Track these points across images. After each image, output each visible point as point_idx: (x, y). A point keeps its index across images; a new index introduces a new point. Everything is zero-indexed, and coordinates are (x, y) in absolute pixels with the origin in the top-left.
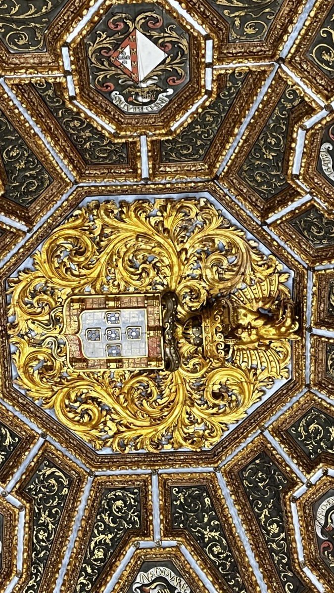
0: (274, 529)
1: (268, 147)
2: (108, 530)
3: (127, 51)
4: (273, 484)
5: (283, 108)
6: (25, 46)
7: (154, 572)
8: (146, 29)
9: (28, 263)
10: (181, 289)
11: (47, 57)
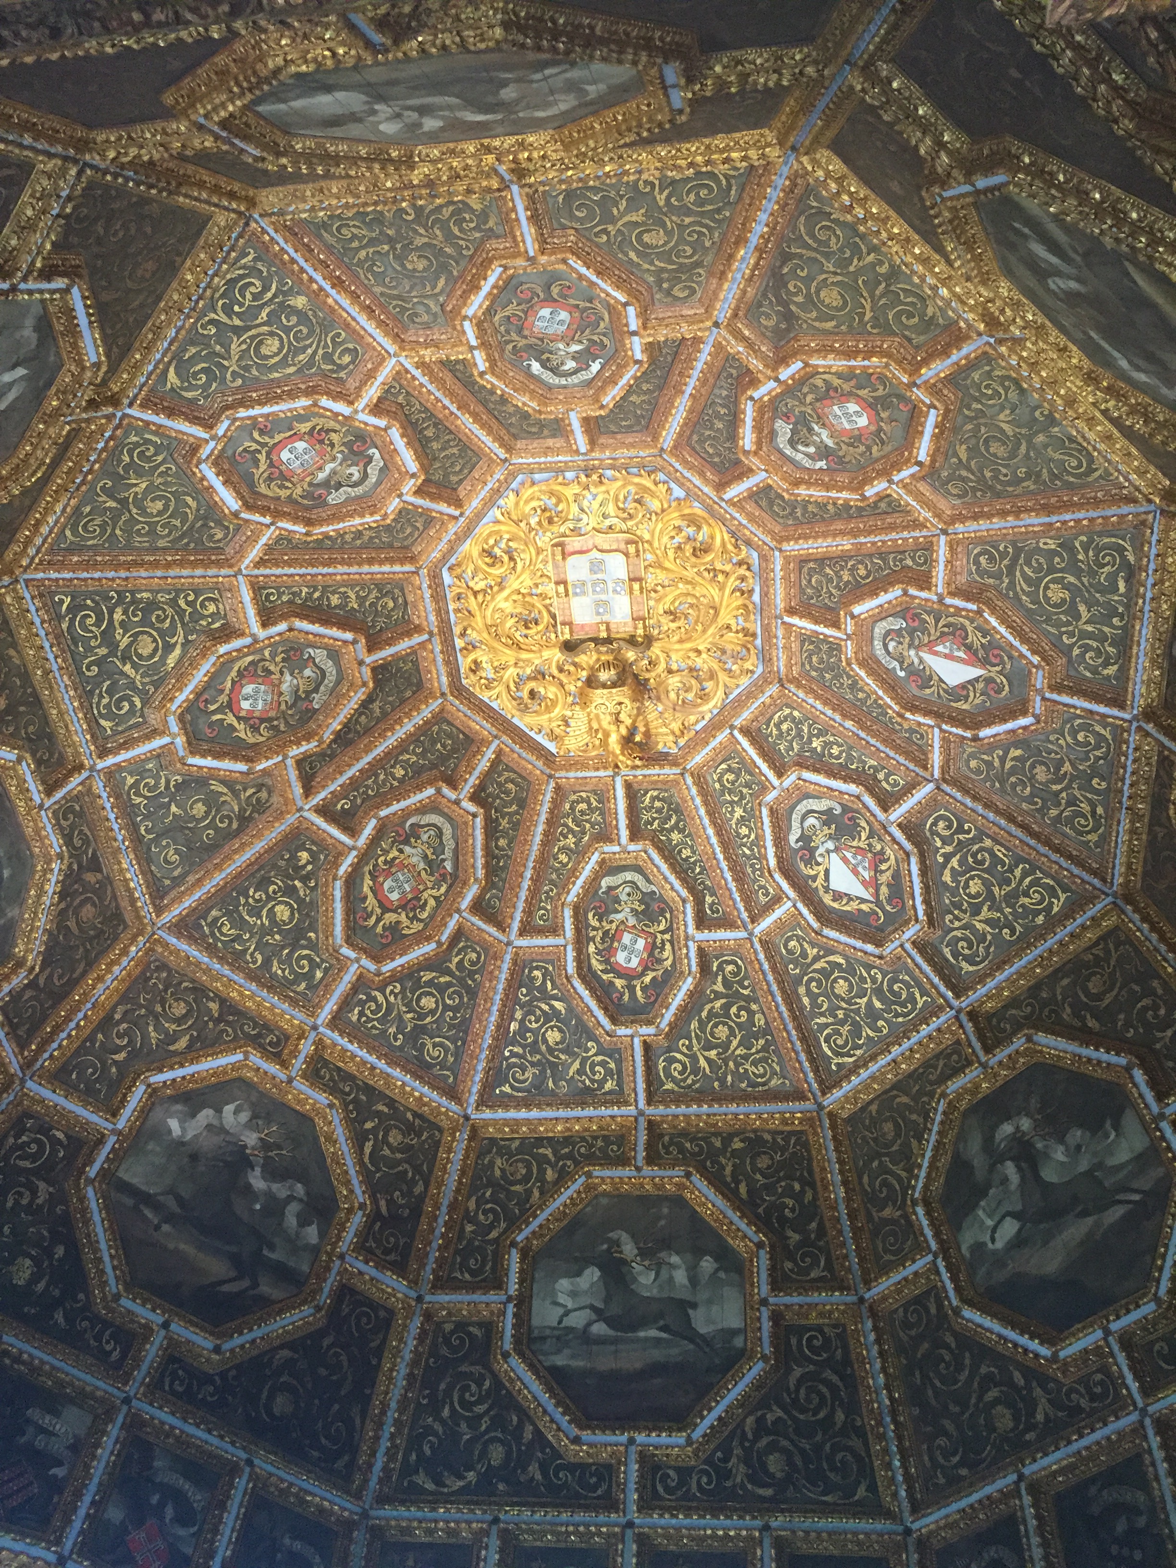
0: (399, 772)
1: (827, 745)
2: (361, 600)
3: (961, 654)
4: (443, 759)
5: (876, 770)
6: (977, 563)
7: (329, 666)
8: (989, 681)
9: (679, 492)
10: (656, 650)
11: (962, 579)
